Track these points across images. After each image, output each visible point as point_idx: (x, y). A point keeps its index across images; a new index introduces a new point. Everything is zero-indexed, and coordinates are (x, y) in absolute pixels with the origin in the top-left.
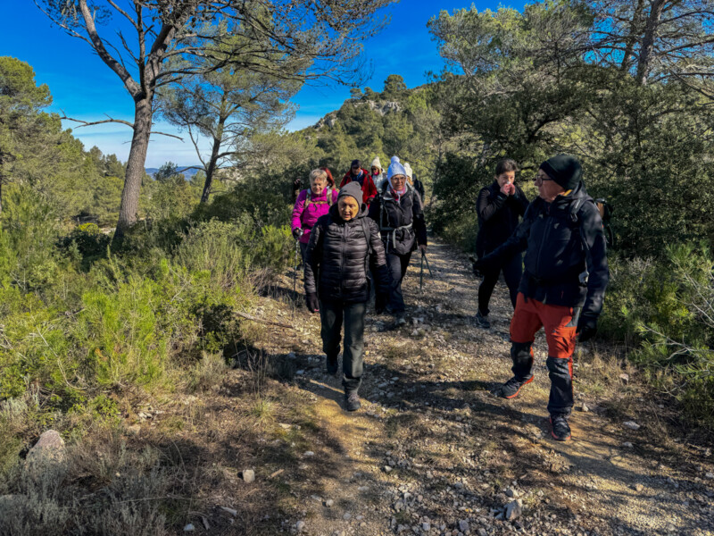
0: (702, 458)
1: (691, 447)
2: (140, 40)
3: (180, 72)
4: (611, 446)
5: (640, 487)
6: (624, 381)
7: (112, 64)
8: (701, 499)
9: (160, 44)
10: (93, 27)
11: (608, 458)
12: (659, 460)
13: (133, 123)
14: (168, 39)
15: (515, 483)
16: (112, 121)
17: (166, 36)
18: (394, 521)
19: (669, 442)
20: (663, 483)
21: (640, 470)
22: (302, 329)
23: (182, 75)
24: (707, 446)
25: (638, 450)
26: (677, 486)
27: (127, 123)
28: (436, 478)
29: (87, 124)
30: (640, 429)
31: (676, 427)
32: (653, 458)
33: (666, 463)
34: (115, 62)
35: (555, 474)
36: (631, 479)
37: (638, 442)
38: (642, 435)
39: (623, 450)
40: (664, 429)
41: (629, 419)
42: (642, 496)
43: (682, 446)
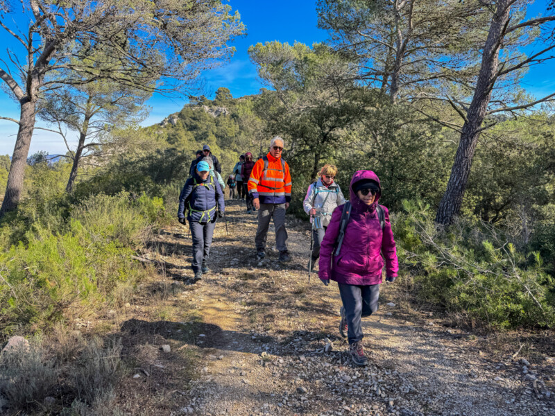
0: (428, 317)
1: (422, 313)
3: (60, 82)
4: (380, 316)
5: (395, 331)
8: (426, 334)
9: (43, 61)
11: (378, 321)
12: (406, 320)
13: (19, 121)
14: (50, 58)
17: (49, 55)
19: (411, 311)
20: (408, 329)
21: (396, 325)
24: (431, 311)
25: (395, 316)
26: (414, 330)
27: (14, 121)
30: (396, 307)
31: (413, 302)
32: (403, 319)
33: (409, 321)
34: (4, 72)
36: (390, 328)
37: (395, 312)
38: (397, 309)
39: (386, 316)
40: (409, 305)
41: (389, 302)
42: (396, 335)
43: (418, 312)
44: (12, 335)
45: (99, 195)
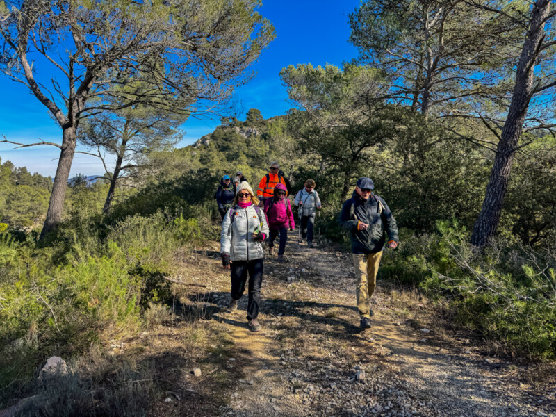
0: (464, 344)
1: (458, 340)
2: (71, 85)
3: (99, 108)
4: (414, 342)
5: (430, 360)
6: (421, 308)
7: (45, 101)
8: (462, 363)
9: (84, 87)
10: (31, 75)
11: (412, 348)
12: (440, 347)
13: (61, 144)
14: (91, 85)
15: (360, 363)
16: (44, 143)
17: (89, 82)
18: (292, 388)
19: (446, 337)
20: (443, 357)
21: (430, 352)
22: (211, 288)
23: (101, 110)
24: (467, 338)
25: (429, 343)
26: (450, 358)
27: (56, 145)
28: (313, 365)
29: (24, 146)
30: (430, 333)
31: (448, 328)
32: (437, 346)
33: (444, 348)
34: (48, 100)
35: (382, 356)
36: (425, 356)
37: (429, 339)
38: (432, 335)
39: (420, 343)
40: (444, 331)
41: (423, 327)
42: (431, 364)
43: (453, 339)
44: (51, 356)
45: (135, 217)
